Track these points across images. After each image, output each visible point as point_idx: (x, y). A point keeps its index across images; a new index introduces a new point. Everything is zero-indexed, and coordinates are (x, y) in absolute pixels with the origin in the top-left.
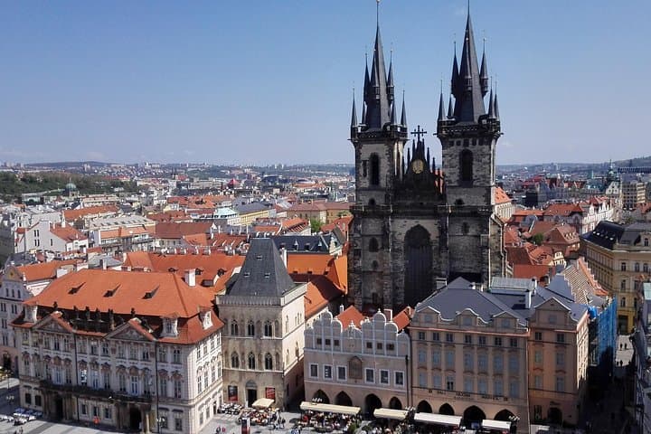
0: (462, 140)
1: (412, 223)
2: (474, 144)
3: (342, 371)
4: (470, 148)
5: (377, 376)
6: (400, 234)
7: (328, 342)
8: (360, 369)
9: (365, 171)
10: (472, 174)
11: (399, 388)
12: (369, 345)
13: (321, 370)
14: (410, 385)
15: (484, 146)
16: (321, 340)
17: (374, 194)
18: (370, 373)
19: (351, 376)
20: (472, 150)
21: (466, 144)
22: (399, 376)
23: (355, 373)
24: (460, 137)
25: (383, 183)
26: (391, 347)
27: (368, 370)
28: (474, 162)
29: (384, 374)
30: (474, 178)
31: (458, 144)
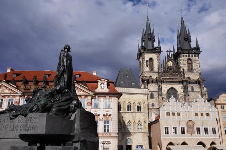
0: (188, 55)
1: (169, 86)
2: (192, 56)
3: (183, 129)
4: (191, 57)
5: (202, 131)
6: (164, 91)
7: (174, 114)
8: (193, 128)
9: (147, 64)
10: (193, 67)
11: (215, 136)
12: (196, 114)
13: (171, 130)
14: (220, 134)
15: (196, 57)
16: (169, 113)
17: (151, 74)
18: (198, 129)
19: (188, 132)
20: (192, 58)
21: (189, 56)
22: (214, 129)
23: (191, 130)
24: (187, 53)
25: (156, 69)
26: (208, 115)
27: (197, 128)
28: (193, 63)
29: (206, 130)
30: (194, 69)
31: (186, 56)
